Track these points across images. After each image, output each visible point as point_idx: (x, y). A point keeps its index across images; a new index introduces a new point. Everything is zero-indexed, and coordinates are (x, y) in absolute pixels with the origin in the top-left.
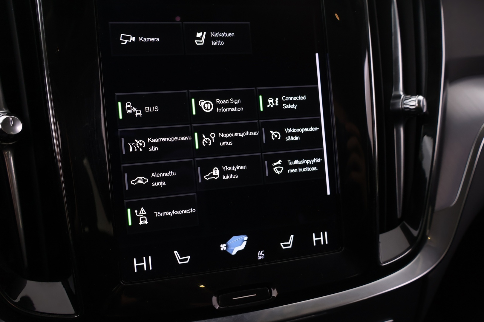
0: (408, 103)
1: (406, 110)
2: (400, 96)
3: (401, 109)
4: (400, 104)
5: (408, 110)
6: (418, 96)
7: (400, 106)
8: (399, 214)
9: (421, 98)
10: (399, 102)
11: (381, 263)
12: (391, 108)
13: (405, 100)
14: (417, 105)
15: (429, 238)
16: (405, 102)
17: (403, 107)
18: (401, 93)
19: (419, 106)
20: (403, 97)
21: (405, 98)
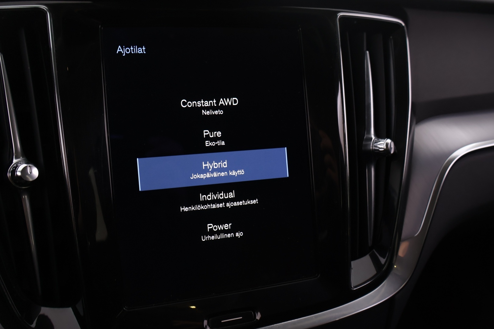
0: (378, 146)
1: (376, 151)
2: (372, 139)
3: (372, 150)
4: (371, 145)
5: (378, 151)
6: (386, 140)
7: (371, 148)
8: (370, 243)
9: (389, 141)
10: (370, 144)
11: (352, 288)
12: (363, 148)
13: (375, 143)
14: (385, 147)
15: (395, 266)
16: (375, 144)
17: (373, 148)
18: (373, 137)
19: (387, 149)
20: (374, 140)
21: (376, 141)
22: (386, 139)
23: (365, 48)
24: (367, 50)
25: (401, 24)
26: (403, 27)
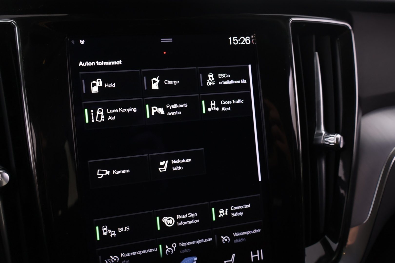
0: (328, 141)
1: (326, 145)
2: (322, 134)
3: (322, 144)
4: (322, 140)
5: (328, 146)
7: (322, 142)
8: (322, 230)
9: (339, 136)
12: (314, 142)
14: (335, 142)
16: (325, 139)
17: (324, 142)
18: (324, 132)
19: (337, 143)
20: (324, 135)
21: (326, 137)
22: (336, 134)
23: (314, 49)
24: (316, 51)
25: (348, 27)
26: (350, 30)
